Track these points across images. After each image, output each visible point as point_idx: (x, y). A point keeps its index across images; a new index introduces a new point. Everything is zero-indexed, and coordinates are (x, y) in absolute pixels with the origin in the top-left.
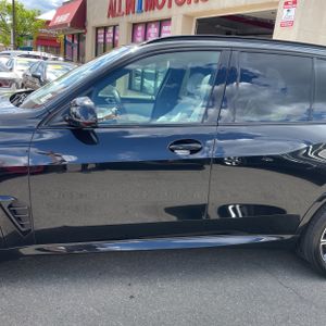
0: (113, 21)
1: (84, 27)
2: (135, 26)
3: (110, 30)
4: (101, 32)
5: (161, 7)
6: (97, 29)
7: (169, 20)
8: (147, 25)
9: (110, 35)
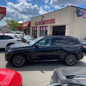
0: (36, 26)
1: (30, 27)
2: (41, 27)
3: (36, 28)
4: (34, 28)
5: (46, 24)
6: (33, 27)
7: (47, 26)
8: (43, 27)
9: (35, 28)
